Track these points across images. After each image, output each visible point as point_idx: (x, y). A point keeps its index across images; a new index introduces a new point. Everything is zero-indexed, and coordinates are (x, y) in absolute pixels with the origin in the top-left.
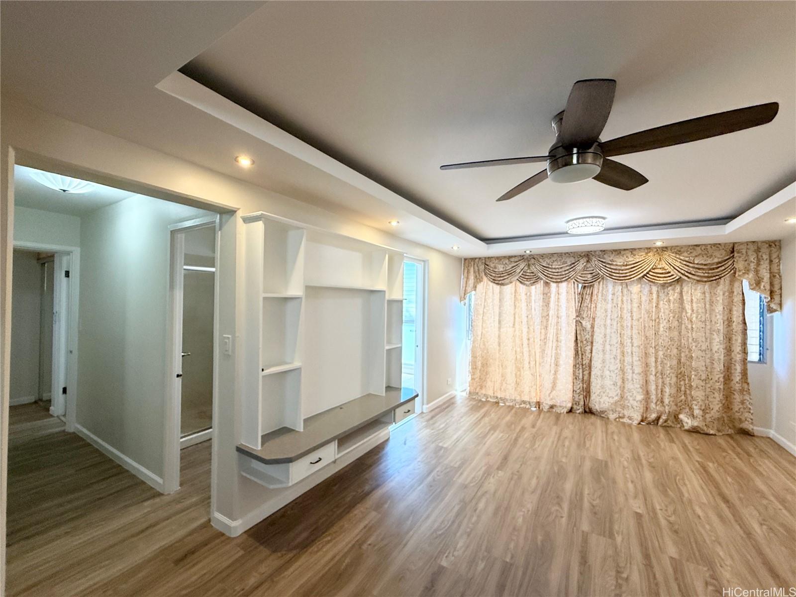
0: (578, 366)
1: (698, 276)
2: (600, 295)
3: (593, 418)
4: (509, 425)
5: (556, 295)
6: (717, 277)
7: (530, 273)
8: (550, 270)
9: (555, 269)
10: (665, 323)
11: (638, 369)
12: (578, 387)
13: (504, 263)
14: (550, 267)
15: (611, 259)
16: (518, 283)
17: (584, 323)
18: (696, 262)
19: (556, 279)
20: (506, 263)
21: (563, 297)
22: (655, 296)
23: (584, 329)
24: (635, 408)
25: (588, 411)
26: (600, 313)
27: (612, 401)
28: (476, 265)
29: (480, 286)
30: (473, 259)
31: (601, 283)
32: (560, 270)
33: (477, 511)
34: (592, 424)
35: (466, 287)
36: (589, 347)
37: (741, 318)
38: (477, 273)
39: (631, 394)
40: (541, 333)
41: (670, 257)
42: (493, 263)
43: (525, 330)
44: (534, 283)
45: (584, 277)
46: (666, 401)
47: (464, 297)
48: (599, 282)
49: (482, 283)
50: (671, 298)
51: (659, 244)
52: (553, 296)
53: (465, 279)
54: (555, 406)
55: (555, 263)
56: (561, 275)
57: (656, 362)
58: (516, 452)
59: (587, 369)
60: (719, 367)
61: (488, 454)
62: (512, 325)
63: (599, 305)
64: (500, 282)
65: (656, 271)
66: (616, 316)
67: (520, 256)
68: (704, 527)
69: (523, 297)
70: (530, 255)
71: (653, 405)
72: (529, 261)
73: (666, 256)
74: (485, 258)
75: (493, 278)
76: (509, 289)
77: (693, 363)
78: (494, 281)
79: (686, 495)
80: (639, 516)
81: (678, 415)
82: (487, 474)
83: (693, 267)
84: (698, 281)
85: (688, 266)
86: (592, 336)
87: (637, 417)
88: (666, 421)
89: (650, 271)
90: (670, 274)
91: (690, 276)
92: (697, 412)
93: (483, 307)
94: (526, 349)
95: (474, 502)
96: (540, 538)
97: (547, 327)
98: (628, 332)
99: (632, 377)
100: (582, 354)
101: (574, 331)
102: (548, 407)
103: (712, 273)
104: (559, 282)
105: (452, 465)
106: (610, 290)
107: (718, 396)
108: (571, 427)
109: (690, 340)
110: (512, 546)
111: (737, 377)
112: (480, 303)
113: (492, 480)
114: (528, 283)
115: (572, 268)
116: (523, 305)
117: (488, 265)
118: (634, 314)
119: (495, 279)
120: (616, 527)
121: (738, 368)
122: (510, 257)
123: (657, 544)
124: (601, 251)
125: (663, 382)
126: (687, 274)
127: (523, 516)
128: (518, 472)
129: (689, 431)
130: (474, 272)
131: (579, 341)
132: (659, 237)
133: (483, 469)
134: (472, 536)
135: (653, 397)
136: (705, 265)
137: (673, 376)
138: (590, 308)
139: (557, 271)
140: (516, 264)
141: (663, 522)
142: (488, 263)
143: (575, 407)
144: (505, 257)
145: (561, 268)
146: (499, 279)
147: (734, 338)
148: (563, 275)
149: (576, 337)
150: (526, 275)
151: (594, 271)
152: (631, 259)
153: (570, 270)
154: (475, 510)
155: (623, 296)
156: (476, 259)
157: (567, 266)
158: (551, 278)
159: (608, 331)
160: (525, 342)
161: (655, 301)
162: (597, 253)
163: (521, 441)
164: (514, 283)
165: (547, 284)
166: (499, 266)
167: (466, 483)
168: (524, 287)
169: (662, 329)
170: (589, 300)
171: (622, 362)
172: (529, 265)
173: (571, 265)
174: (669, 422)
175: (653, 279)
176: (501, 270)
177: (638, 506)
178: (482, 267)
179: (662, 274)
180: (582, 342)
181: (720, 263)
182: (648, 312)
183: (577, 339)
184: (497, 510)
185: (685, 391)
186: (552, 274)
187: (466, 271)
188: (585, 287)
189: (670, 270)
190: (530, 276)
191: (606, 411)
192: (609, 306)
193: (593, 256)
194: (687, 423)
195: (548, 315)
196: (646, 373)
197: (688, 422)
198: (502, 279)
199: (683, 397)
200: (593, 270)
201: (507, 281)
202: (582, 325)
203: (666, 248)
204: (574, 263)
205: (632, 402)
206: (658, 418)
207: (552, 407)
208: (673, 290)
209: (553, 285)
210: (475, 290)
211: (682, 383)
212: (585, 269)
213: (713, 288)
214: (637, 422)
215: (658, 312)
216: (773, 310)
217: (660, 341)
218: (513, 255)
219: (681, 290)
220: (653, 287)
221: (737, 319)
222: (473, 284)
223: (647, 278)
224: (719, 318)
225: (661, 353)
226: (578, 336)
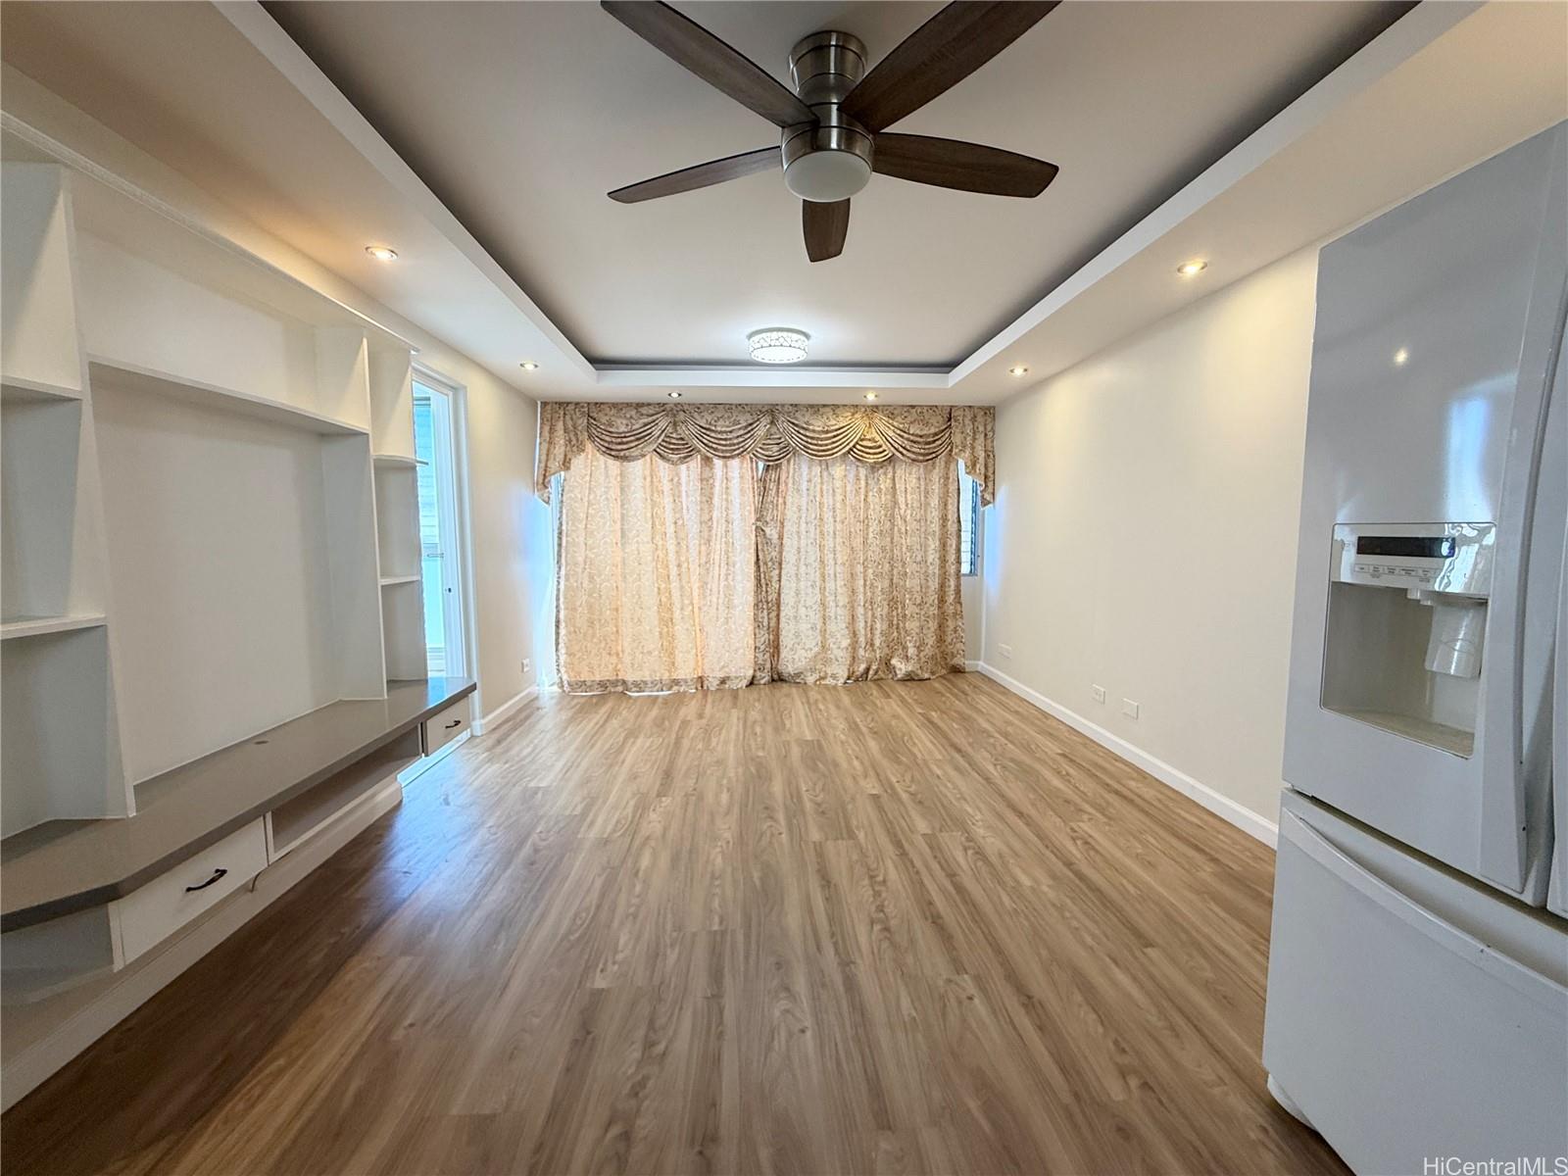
0: (760, 605)
1: (913, 453)
2: (790, 481)
3: (785, 687)
4: (659, 723)
5: (722, 482)
6: (934, 455)
7: (677, 439)
8: (713, 435)
9: (721, 432)
10: (874, 527)
11: (843, 600)
12: (763, 639)
13: (628, 416)
14: (713, 428)
15: (806, 420)
16: (656, 458)
17: (768, 530)
18: (911, 432)
19: (723, 451)
20: (631, 417)
21: (735, 483)
22: (863, 483)
23: (768, 542)
24: (840, 659)
25: (778, 679)
26: (791, 514)
27: (810, 655)
28: (568, 417)
29: (578, 462)
30: (563, 405)
31: (792, 462)
32: (730, 436)
33: (641, 874)
34: (788, 695)
35: (547, 460)
36: (777, 572)
37: (956, 515)
38: (572, 435)
39: (834, 640)
40: (700, 552)
41: (881, 421)
42: (606, 415)
43: (672, 547)
44: (685, 458)
45: (767, 450)
46: (877, 643)
47: (543, 483)
48: (789, 461)
49: (583, 455)
50: (882, 487)
51: (871, 398)
52: (717, 484)
53: (545, 446)
54: (728, 678)
55: (721, 422)
56: (730, 445)
57: (865, 585)
58: (682, 763)
59: (775, 608)
60: (934, 585)
61: (634, 777)
62: (649, 538)
63: (789, 500)
64: (622, 454)
65: (864, 443)
66: (813, 516)
67: (659, 404)
68: (946, 786)
69: (666, 486)
70: (676, 405)
71: (861, 652)
72: (675, 416)
73: (877, 421)
74: (589, 404)
75: (606, 445)
76: (637, 468)
77: (907, 583)
78: (608, 451)
79: (919, 756)
80: (875, 798)
81: (889, 660)
82: (642, 806)
83: (908, 439)
84: (914, 460)
85: (902, 437)
86: (781, 553)
87: (843, 674)
88: (876, 673)
89: (857, 443)
90: (881, 450)
91: (905, 452)
92: (911, 651)
93: (586, 504)
94: (675, 585)
95: (630, 861)
96: (756, 875)
97: (709, 541)
98: (829, 543)
99: (836, 613)
100: (767, 584)
101: (753, 547)
102: (718, 682)
103: (929, 449)
104: (729, 457)
105: (567, 813)
106: (805, 473)
107: (933, 625)
108: (757, 706)
109: (904, 549)
110: (716, 903)
111: (951, 598)
112: (579, 496)
113: (653, 816)
114: (675, 457)
115: (749, 432)
116: (667, 501)
117: (595, 420)
118: (838, 511)
119: (610, 446)
120: (854, 823)
121: (952, 583)
122: (639, 406)
123: (904, 824)
124: (792, 405)
125: (873, 615)
126: (901, 449)
127: (722, 852)
128: (695, 790)
129: (902, 680)
130: (566, 431)
131: (761, 563)
132: (873, 386)
133: (632, 803)
134: (641, 917)
135: (862, 639)
136: (921, 437)
137: (885, 603)
138: (777, 505)
139: (724, 436)
140: (650, 419)
141: (904, 796)
142: (595, 415)
143: (758, 674)
144: (628, 405)
145: (731, 432)
146: (619, 447)
147: (949, 542)
148: (734, 445)
149: (758, 556)
150: (670, 443)
151: (783, 440)
152: (834, 423)
153: (746, 436)
154: (636, 874)
155: (822, 483)
156: (568, 404)
157: (740, 429)
158: (715, 450)
159: (803, 542)
160: (674, 571)
161: (863, 491)
162: (786, 409)
163: (686, 743)
164: (648, 457)
165: (707, 460)
166: (619, 421)
167: (605, 836)
168: (667, 465)
169: (871, 535)
170: (774, 491)
171: (823, 590)
172: (675, 424)
173: (746, 427)
174: (880, 672)
175: (862, 456)
176: (623, 429)
177: (871, 786)
178: (582, 422)
179: (870, 448)
180: (765, 564)
181: (936, 434)
182: (854, 509)
183: (758, 559)
184: (675, 860)
185: (898, 624)
186: (716, 441)
187: (547, 428)
188: (769, 466)
189: (881, 442)
190: (678, 444)
191: (802, 673)
192: (804, 501)
193: (780, 413)
194: (900, 669)
195: (711, 519)
196: (852, 606)
197: (901, 667)
198: (625, 447)
199: (895, 634)
200: (780, 438)
201: (635, 452)
202: (765, 535)
203: (877, 407)
204: (751, 424)
205: (836, 652)
206: (868, 670)
207: (723, 681)
208: (885, 474)
209: (718, 463)
210: (568, 468)
211: (895, 613)
212: (769, 435)
213: (928, 472)
214: (842, 681)
215: (867, 509)
216: (985, 503)
217: (870, 553)
218: (645, 401)
219: (894, 473)
220: (860, 469)
221: (952, 517)
222: (562, 456)
223: (854, 454)
224: (935, 515)
225: (870, 571)
226: (760, 553)
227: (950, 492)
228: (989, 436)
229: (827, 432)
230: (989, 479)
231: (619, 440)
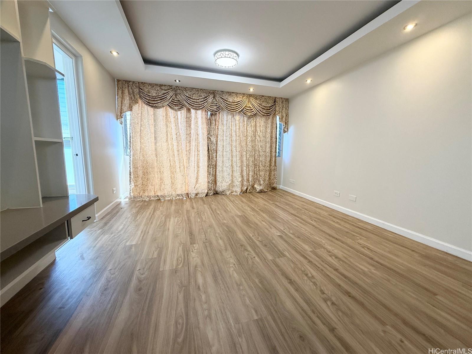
0: (210, 166)
1: (263, 112)
2: (220, 120)
5: (195, 119)
6: (270, 114)
7: (177, 101)
8: (191, 100)
9: (195, 99)
10: (249, 138)
11: (239, 165)
12: (211, 179)
13: (157, 90)
14: (192, 97)
15: (226, 97)
16: (168, 108)
17: (212, 139)
18: (263, 105)
19: (195, 107)
21: (200, 120)
22: (246, 123)
23: (212, 143)
24: (238, 185)
25: (216, 193)
26: (220, 133)
27: (228, 184)
28: (130, 88)
29: (136, 107)
30: (127, 82)
31: (221, 113)
32: (198, 101)
35: (122, 106)
36: (215, 154)
37: (275, 136)
38: (132, 95)
39: (236, 179)
40: (186, 146)
41: (253, 100)
42: (147, 88)
43: (175, 144)
44: (180, 108)
45: (212, 108)
46: (250, 179)
47: (121, 116)
48: (219, 112)
49: (137, 104)
50: (252, 124)
51: (251, 90)
52: (193, 119)
53: (120, 99)
54: (198, 193)
55: (194, 95)
56: (198, 104)
57: (246, 159)
59: (215, 167)
60: (268, 159)
61: (176, 236)
62: (165, 141)
63: (220, 127)
64: (155, 105)
65: (247, 108)
66: (228, 134)
67: (169, 86)
68: (303, 230)
69: (172, 120)
70: (176, 87)
71: (245, 183)
72: (176, 91)
73: (251, 100)
74: (139, 83)
75: (147, 101)
76: (161, 112)
77: (260, 159)
78: (149, 104)
79: (284, 219)
80: (281, 237)
81: (254, 186)
82: (186, 252)
83: (261, 108)
84: (263, 115)
85: (259, 106)
86: (217, 147)
87: (239, 190)
89: (244, 108)
90: (252, 111)
91: (261, 112)
92: (262, 182)
93: (140, 125)
94: (176, 158)
95: (192, 281)
97: (190, 142)
98: (234, 144)
99: (236, 169)
100: (212, 159)
101: (207, 144)
103: (268, 112)
104: (198, 109)
106: (225, 118)
107: (268, 173)
109: (259, 146)
111: (273, 164)
113: (193, 255)
114: (176, 108)
115: (205, 100)
116: (173, 125)
117: (142, 90)
118: (237, 133)
119: (149, 102)
120: (280, 248)
121: (274, 159)
122: (161, 86)
124: (221, 91)
125: (249, 170)
126: (259, 111)
129: (259, 192)
130: (129, 93)
131: (210, 151)
132: (253, 83)
133: (181, 249)
135: (245, 178)
136: (266, 107)
137: (253, 166)
138: (215, 129)
139: (196, 101)
140: (166, 92)
141: (291, 235)
142: (142, 88)
143: (209, 191)
144: (156, 85)
145: (198, 99)
146: (153, 102)
147: (273, 145)
148: (200, 105)
149: (208, 148)
150: (174, 102)
151: (218, 104)
152: (237, 99)
153: (204, 102)
154: (199, 288)
155: (231, 122)
156: (129, 81)
157: (202, 98)
158: (192, 105)
159: (225, 143)
160: (176, 153)
161: (246, 125)
162: (219, 93)
164: (165, 107)
165: (189, 110)
166: (153, 91)
167: (174, 268)
168: (173, 111)
169: (248, 142)
170: (214, 123)
171: (232, 160)
172: (176, 95)
173: (204, 98)
174: (251, 190)
175: (246, 113)
176: (154, 95)
177: (276, 232)
178: (136, 90)
179: (249, 110)
181: (270, 107)
182: (243, 132)
183: (208, 149)
185: (257, 173)
186: (193, 103)
187: (120, 92)
188: (212, 114)
189: (252, 108)
190: (177, 103)
191: (225, 191)
192: (225, 128)
193: (217, 94)
194: (258, 189)
195: (190, 133)
196: (242, 167)
197: (258, 188)
198: (155, 102)
199: (256, 177)
201: (160, 105)
202: (211, 140)
203: (251, 95)
204: (206, 97)
205: (236, 183)
206: (247, 189)
207: (196, 195)
208: (253, 120)
209: (193, 111)
210: (131, 110)
211: (256, 169)
212: (213, 103)
213: (267, 120)
214: (239, 193)
215: (247, 132)
216: (285, 132)
217: (248, 148)
218: (163, 84)
219: (256, 120)
220: (245, 118)
221: (274, 136)
222: (128, 105)
223: (243, 112)
224: (268, 135)
225: (248, 154)
226: (209, 147)
227: (273, 126)
228: (287, 108)
229: (234, 103)
230: (287, 123)
231: (153, 99)
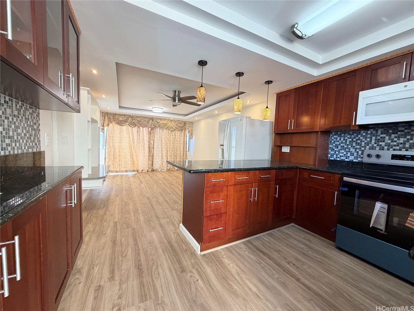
0: (150, 156)
1: (179, 129)
2: (156, 132)
3: (155, 171)
5: (142, 131)
6: (182, 130)
7: (133, 122)
9: (142, 122)
11: (166, 155)
12: (150, 163)
14: (140, 121)
15: (159, 121)
19: (142, 126)
20: (123, 117)
21: (145, 132)
22: (169, 134)
23: (151, 144)
25: (153, 170)
26: (156, 139)
27: (159, 165)
28: (108, 116)
29: (111, 125)
30: (107, 113)
32: (144, 123)
34: (155, 173)
35: (104, 124)
36: (153, 150)
38: (109, 120)
39: (164, 163)
41: (173, 123)
42: (117, 116)
44: (134, 126)
45: (151, 126)
48: (155, 129)
50: (173, 135)
51: (172, 119)
52: (141, 132)
53: (103, 121)
54: (143, 170)
55: (142, 120)
56: (144, 125)
57: (170, 153)
59: (152, 157)
60: (182, 153)
63: (155, 136)
65: (170, 126)
66: (160, 139)
67: (129, 115)
69: (130, 132)
70: (133, 116)
72: (132, 118)
74: (113, 113)
76: (125, 128)
77: (177, 152)
85: (177, 126)
86: (154, 146)
88: (172, 169)
91: (177, 129)
93: (112, 134)
97: (139, 143)
98: (163, 144)
99: (164, 157)
100: (151, 152)
101: (148, 144)
102: (141, 171)
103: (181, 128)
104: (144, 127)
106: (158, 131)
109: (177, 146)
111: (185, 155)
112: (111, 132)
114: (132, 126)
118: (165, 139)
119: (118, 123)
121: (185, 153)
122: (124, 115)
124: (156, 118)
125: (171, 158)
129: (176, 170)
130: (108, 118)
132: (172, 117)
136: (180, 126)
137: (173, 156)
138: (153, 137)
140: (127, 118)
142: (115, 116)
143: (149, 169)
144: (122, 115)
146: (120, 123)
147: (185, 145)
150: (131, 123)
151: (154, 124)
152: (165, 122)
155: (162, 133)
158: (141, 125)
159: (158, 144)
161: (169, 135)
164: (127, 125)
165: (139, 127)
166: (120, 118)
168: (130, 127)
169: (171, 143)
170: (152, 134)
171: (162, 153)
173: (147, 122)
175: (170, 129)
178: (112, 117)
180: (151, 148)
181: (183, 126)
182: (168, 138)
183: (149, 147)
187: (103, 118)
188: (151, 129)
189: (173, 127)
190: (133, 124)
191: (158, 169)
192: (158, 136)
193: (154, 119)
195: (139, 139)
198: (122, 123)
201: (124, 124)
202: (150, 142)
205: (164, 165)
206: (170, 168)
209: (141, 128)
210: (108, 126)
212: (152, 123)
213: (181, 132)
214: (165, 170)
215: (170, 139)
216: (191, 139)
217: (171, 147)
218: (126, 115)
219: (175, 132)
220: (169, 131)
221: (185, 141)
222: (107, 123)
223: (168, 128)
224: (182, 140)
225: (171, 150)
227: (185, 136)
228: (192, 127)
229: (163, 124)
230: (191, 134)
